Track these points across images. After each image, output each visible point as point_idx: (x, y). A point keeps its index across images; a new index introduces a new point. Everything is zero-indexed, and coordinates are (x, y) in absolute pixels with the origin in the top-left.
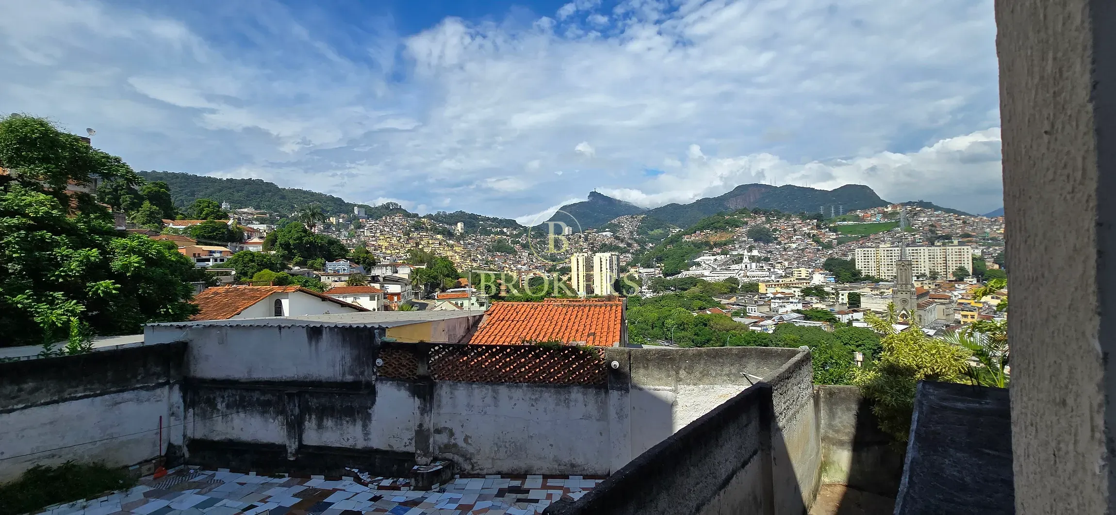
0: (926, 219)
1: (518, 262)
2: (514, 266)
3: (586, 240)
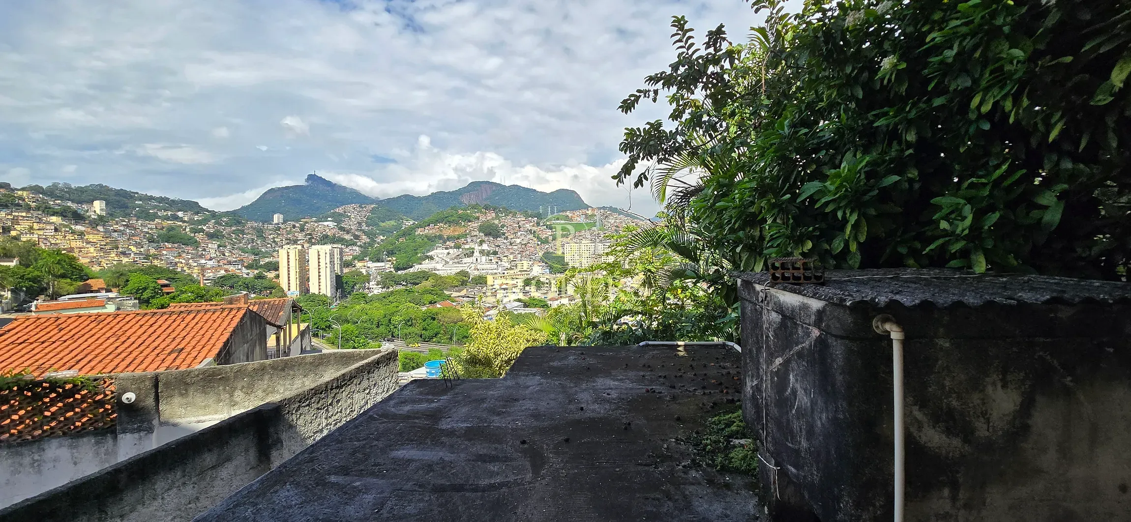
1: (201, 256)
2: (195, 262)
3: (302, 230)
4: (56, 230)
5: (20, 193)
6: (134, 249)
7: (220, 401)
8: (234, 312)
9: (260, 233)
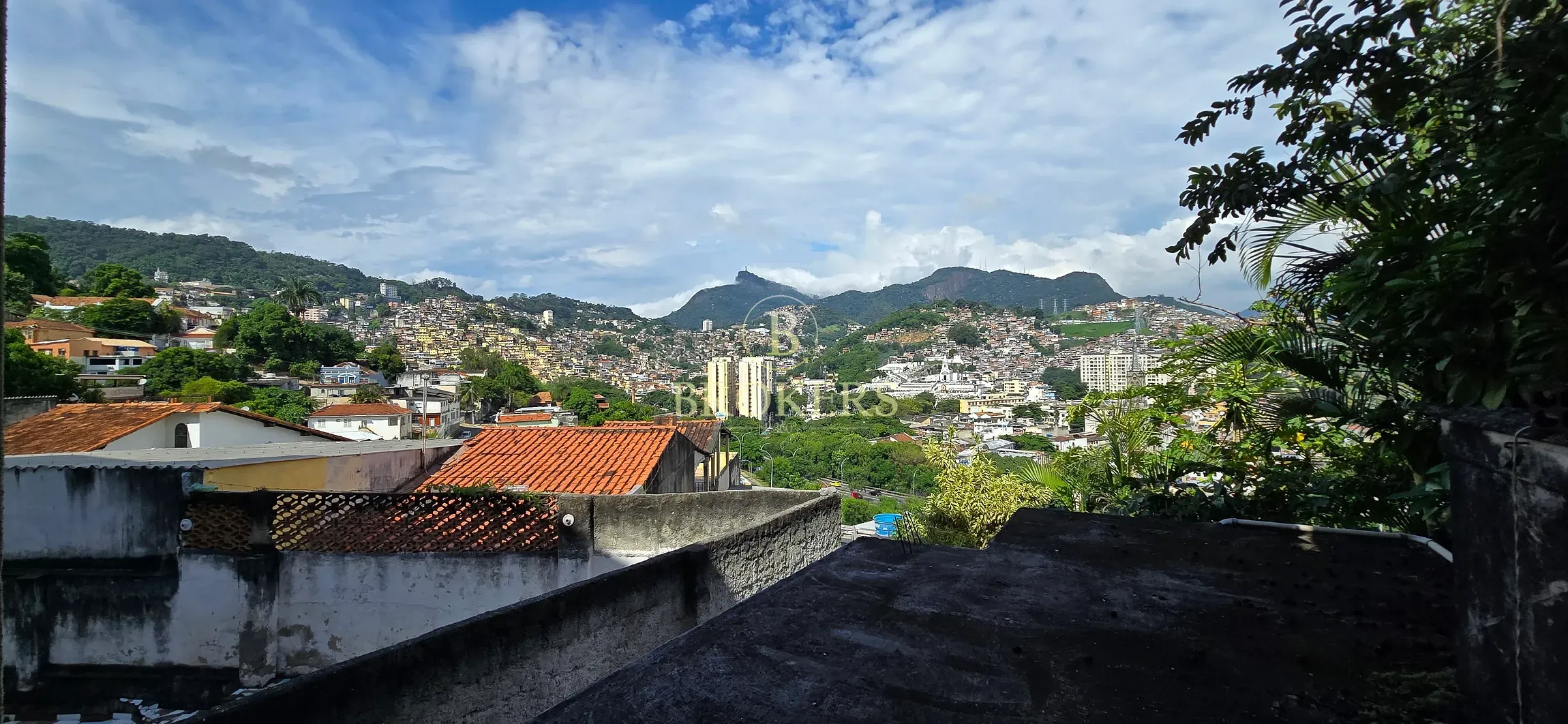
0: (1166, 319)
1: (633, 369)
2: (627, 375)
3: (732, 338)
4: (515, 341)
5: (489, 305)
6: (575, 361)
7: (648, 535)
8: (663, 434)
9: (689, 342)
